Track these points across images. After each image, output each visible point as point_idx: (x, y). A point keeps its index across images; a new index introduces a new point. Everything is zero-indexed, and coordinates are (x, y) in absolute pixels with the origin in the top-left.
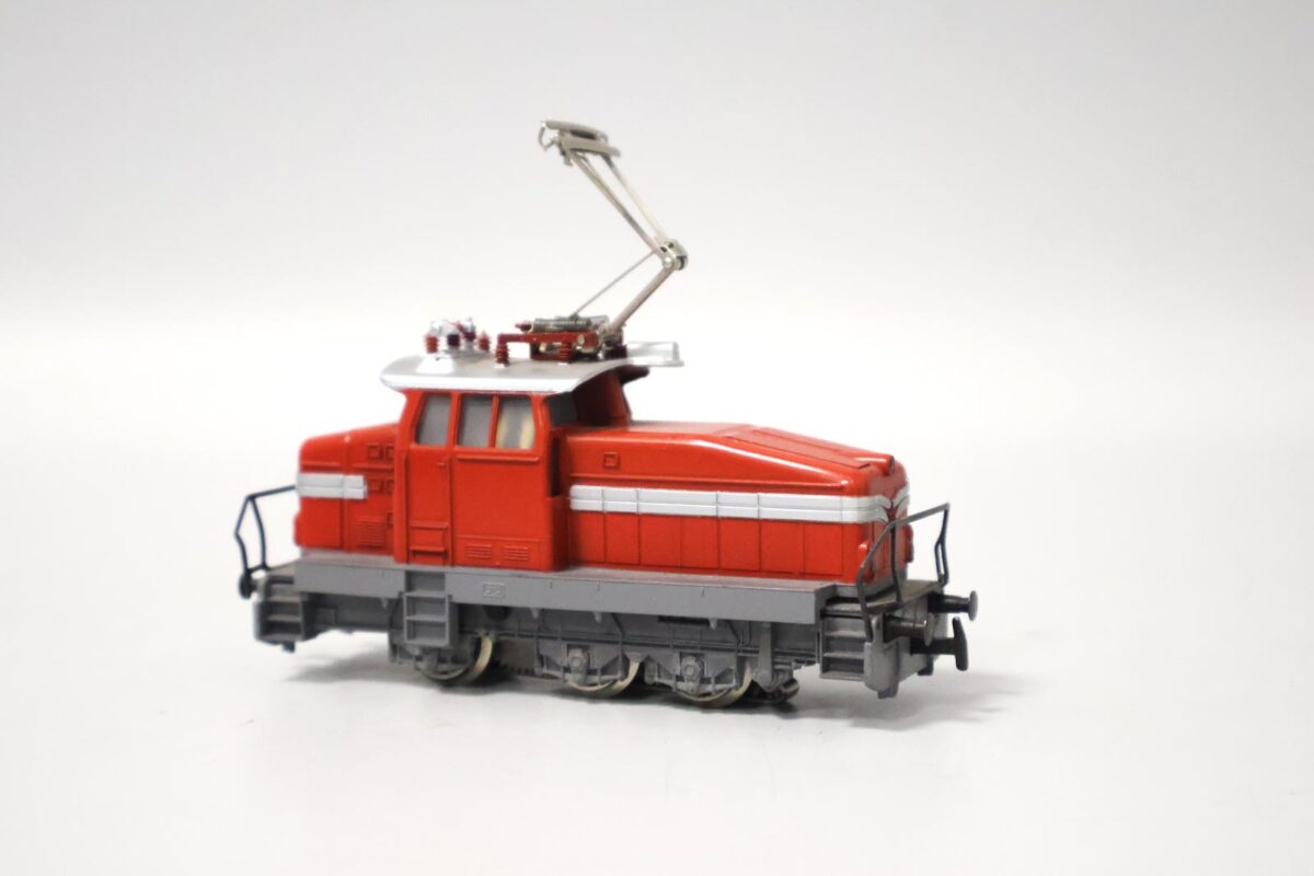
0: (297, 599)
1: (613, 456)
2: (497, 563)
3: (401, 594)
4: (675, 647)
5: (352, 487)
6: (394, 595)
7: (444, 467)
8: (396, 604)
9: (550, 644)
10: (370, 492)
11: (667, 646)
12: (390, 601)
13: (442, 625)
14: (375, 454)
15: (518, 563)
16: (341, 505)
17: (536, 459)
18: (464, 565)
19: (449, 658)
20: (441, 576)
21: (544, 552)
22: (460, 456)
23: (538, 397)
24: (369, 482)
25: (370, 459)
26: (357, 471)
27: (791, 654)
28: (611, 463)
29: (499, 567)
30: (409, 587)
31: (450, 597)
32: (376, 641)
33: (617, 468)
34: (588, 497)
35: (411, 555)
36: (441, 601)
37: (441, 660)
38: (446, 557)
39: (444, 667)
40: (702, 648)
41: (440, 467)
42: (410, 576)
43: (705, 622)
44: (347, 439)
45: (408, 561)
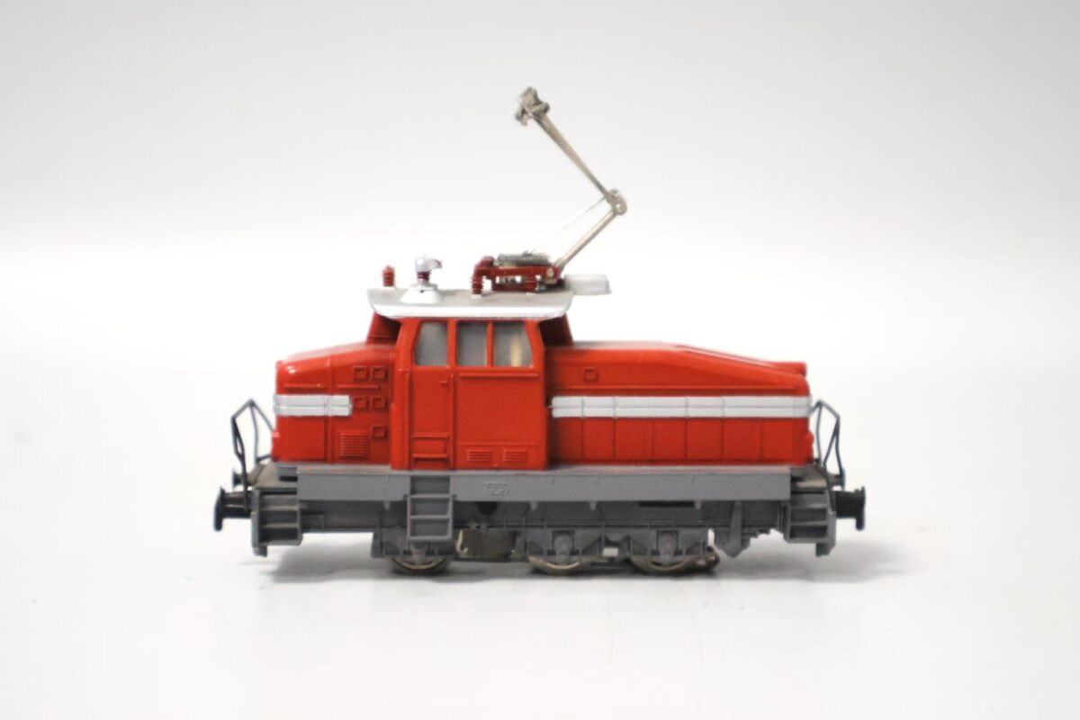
0: (296, 508)
1: (592, 370)
2: (496, 466)
3: (405, 496)
4: (652, 527)
5: (339, 405)
6: (398, 497)
7: (447, 385)
8: (399, 507)
9: (537, 532)
10: (355, 409)
11: (645, 527)
12: (394, 504)
13: (446, 522)
14: (362, 375)
15: (518, 462)
16: (326, 422)
17: (536, 375)
18: (464, 468)
19: (436, 551)
20: (447, 479)
21: (540, 453)
22: (461, 374)
23: (533, 322)
24: (355, 402)
25: (356, 380)
26: (342, 392)
27: (756, 526)
28: (591, 376)
29: (498, 469)
30: (413, 492)
31: (455, 496)
32: (362, 540)
33: (596, 380)
34: (567, 407)
35: (414, 463)
36: (446, 501)
37: (429, 553)
38: (446, 463)
39: (430, 558)
40: (677, 526)
41: (443, 385)
42: (414, 479)
43: (690, 504)
44: (328, 364)
45: (409, 468)
